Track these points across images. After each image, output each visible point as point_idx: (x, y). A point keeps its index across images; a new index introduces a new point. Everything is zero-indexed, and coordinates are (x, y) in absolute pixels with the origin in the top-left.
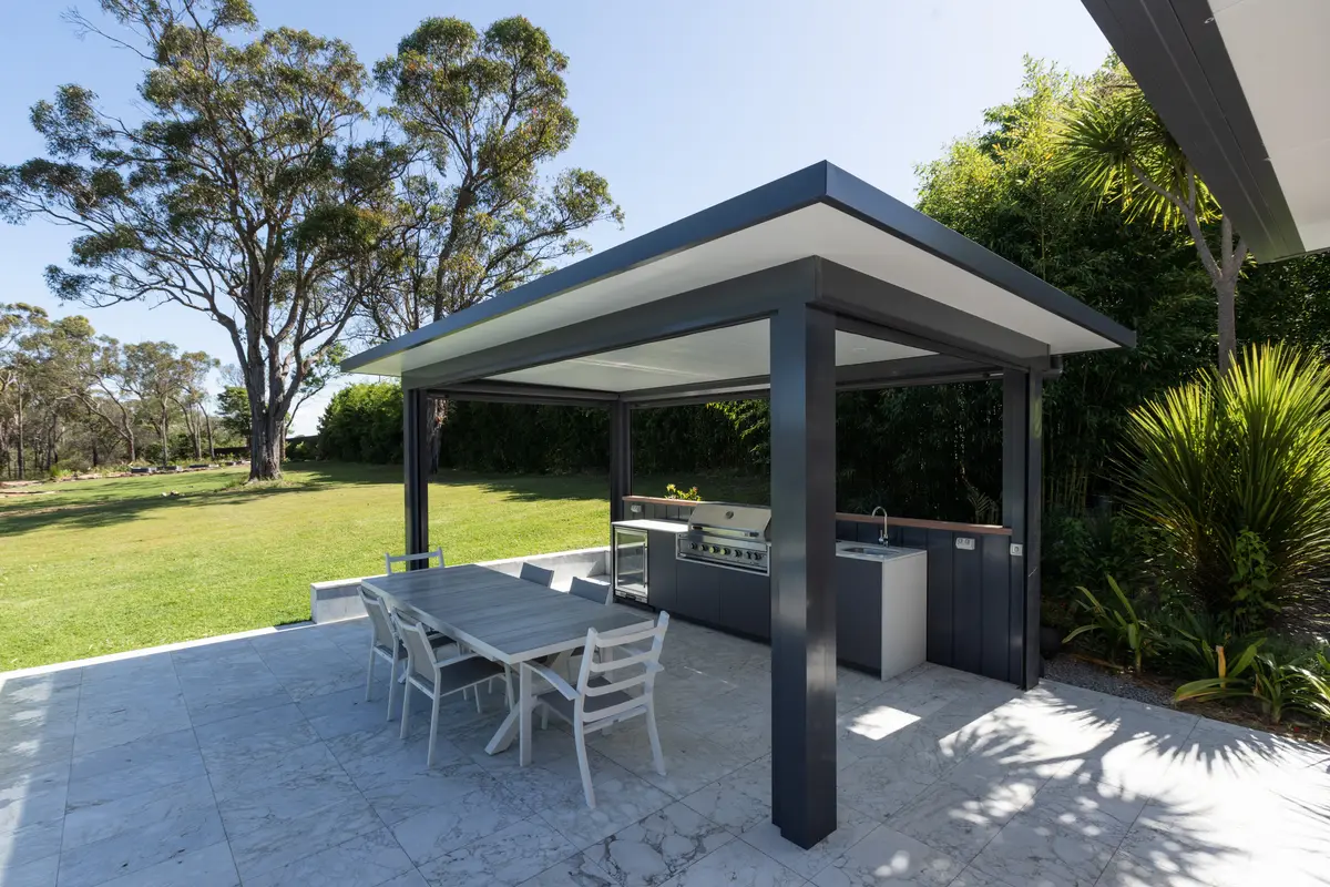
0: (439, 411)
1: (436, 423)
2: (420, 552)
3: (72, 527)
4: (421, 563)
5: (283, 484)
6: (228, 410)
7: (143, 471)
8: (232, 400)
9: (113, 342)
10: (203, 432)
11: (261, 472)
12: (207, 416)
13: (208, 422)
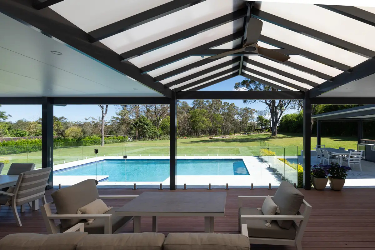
0: (312, 121)
2: (319, 145)
4: (320, 147)
5: (278, 137)
6: (258, 121)
7: (245, 134)
8: (260, 118)
9: (238, 108)
10: (253, 126)
11: (274, 134)
12: (254, 122)
13: (254, 123)
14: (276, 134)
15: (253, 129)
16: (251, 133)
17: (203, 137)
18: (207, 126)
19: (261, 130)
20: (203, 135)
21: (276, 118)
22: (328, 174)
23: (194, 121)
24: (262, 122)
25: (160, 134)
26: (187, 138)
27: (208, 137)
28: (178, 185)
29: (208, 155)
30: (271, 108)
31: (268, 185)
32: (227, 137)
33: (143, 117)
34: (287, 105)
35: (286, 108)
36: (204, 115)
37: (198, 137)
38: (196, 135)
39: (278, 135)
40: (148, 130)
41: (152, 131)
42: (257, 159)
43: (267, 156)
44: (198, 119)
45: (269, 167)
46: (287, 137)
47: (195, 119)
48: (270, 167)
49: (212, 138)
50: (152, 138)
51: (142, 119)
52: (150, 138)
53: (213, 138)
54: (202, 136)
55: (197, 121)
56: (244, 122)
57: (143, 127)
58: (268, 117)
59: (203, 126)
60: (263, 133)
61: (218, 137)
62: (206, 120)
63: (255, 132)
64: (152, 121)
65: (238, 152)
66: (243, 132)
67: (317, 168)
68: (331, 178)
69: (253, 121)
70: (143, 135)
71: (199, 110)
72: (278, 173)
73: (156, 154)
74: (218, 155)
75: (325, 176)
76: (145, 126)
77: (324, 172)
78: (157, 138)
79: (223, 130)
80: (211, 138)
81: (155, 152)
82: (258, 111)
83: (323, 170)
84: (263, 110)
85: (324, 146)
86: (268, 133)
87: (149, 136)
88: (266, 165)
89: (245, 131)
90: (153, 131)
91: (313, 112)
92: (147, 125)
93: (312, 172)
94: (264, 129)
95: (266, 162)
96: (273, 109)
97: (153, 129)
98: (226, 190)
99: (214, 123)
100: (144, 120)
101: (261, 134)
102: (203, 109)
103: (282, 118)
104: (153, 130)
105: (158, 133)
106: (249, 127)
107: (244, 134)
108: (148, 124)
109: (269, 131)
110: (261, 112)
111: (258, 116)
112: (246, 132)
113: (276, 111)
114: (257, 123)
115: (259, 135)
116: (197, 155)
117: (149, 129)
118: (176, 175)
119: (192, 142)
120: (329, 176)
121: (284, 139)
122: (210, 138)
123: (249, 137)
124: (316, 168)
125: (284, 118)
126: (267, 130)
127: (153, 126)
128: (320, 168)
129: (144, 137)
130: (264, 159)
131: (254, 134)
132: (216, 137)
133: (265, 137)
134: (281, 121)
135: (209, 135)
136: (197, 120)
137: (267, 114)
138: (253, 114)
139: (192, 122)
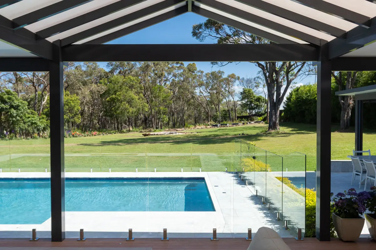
0: (350, 99)
1: (349, 105)
2: (360, 150)
3: (173, 144)
4: (361, 154)
5: (281, 132)
6: (243, 99)
7: (216, 126)
8: (246, 94)
9: (202, 72)
10: (232, 110)
11: (273, 126)
12: (234, 102)
13: (235, 104)
14: (278, 127)
15: (233, 115)
16: (228, 125)
17: (132, 131)
18: (139, 109)
19: (249, 118)
20: (131, 129)
21: (278, 94)
22: (365, 210)
23: (113, 100)
24: (251, 102)
25: (43, 126)
26: (99, 134)
27: (141, 132)
28: (67, 232)
29: (137, 169)
30: (267, 74)
31: (247, 232)
32: (180, 133)
33: (8, 93)
34: (300, 67)
35: (297, 72)
36: (131, 87)
37: (121, 132)
38: (118, 128)
39: (282, 129)
40: (18, 118)
41: (27, 120)
42: (234, 178)
43: (253, 171)
44: (120, 95)
45: (255, 194)
46: (298, 133)
47: (114, 96)
48: (257, 195)
49: (147, 133)
50: (27, 134)
51: (5, 97)
52: (23, 135)
53: (151, 133)
54: (129, 131)
55: (118, 100)
56: (214, 101)
57: (8, 112)
58: (262, 91)
59: (131, 110)
60: (253, 124)
61: (162, 133)
62: (136, 97)
63: (237, 122)
64: (26, 100)
65: (196, 164)
66: (213, 123)
67: (343, 198)
68: (370, 217)
69: (232, 100)
70: (9, 127)
71: (121, 79)
72: (273, 206)
73: (33, 167)
74: (155, 170)
75: (360, 214)
76: (13, 110)
77: (357, 206)
78: (39, 134)
79: (171, 118)
80: (147, 135)
81: (31, 164)
82: (243, 79)
83: (355, 203)
84: (253, 78)
85: (369, 151)
86: (263, 124)
87: (22, 130)
88: (249, 191)
89: (215, 120)
90: (30, 121)
91: (351, 82)
92: (16, 108)
93: (333, 206)
94: (255, 115)
95: (251, 184)
96: (271, 76)
97: (29, 116)
98: (162, 241)
99: (153, 103)
100: (9, 99)
101: (249, 125)
102: (130, 76)
103: (291, 94)
104: (29, 118)
105: (39, 123)
106: (224, 111)
107: (213, 126)
108: (18, 106)
109: (264, 120)
110: (249, 81)
111: (242, 91)
112: (219, 122)
113: (277, 80)
114: (239, 103)
115: (244, 128)
116: (115, 169)
117: (21, 117)
118: (64, 211)
119: (104, 143)
120: (368, 214)
121: (292, 137)
122: (145, 135)
123: (221, 133)
124: (341, 199)
125: (293, 93)
126: (260, 118)
127: (29, 111)
128: (351, 199)
129: (11, 132)
130: (247, 178)
131: (235, 127)
132: (156, 133)
133: (254, 132)
134: (289, 99)
135: (143, 129)
136: (117, 98)
137: (261, 86)
138: (233, 85)
139: (108, 101)
